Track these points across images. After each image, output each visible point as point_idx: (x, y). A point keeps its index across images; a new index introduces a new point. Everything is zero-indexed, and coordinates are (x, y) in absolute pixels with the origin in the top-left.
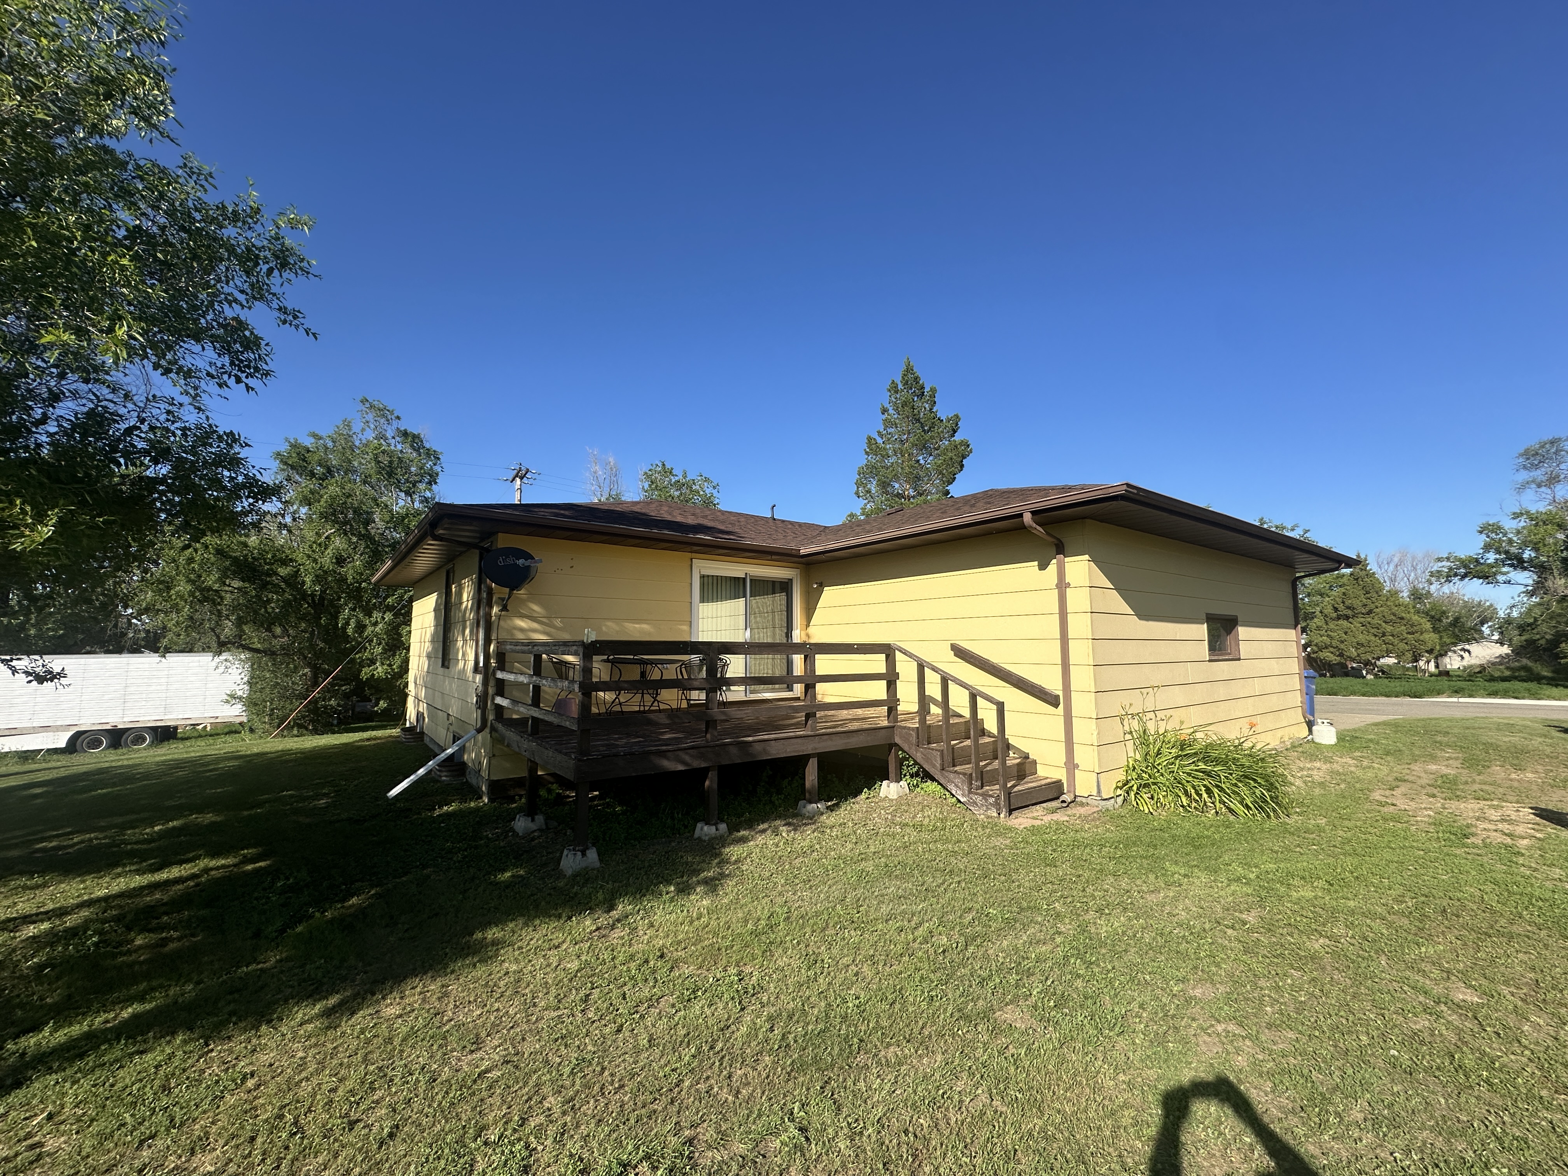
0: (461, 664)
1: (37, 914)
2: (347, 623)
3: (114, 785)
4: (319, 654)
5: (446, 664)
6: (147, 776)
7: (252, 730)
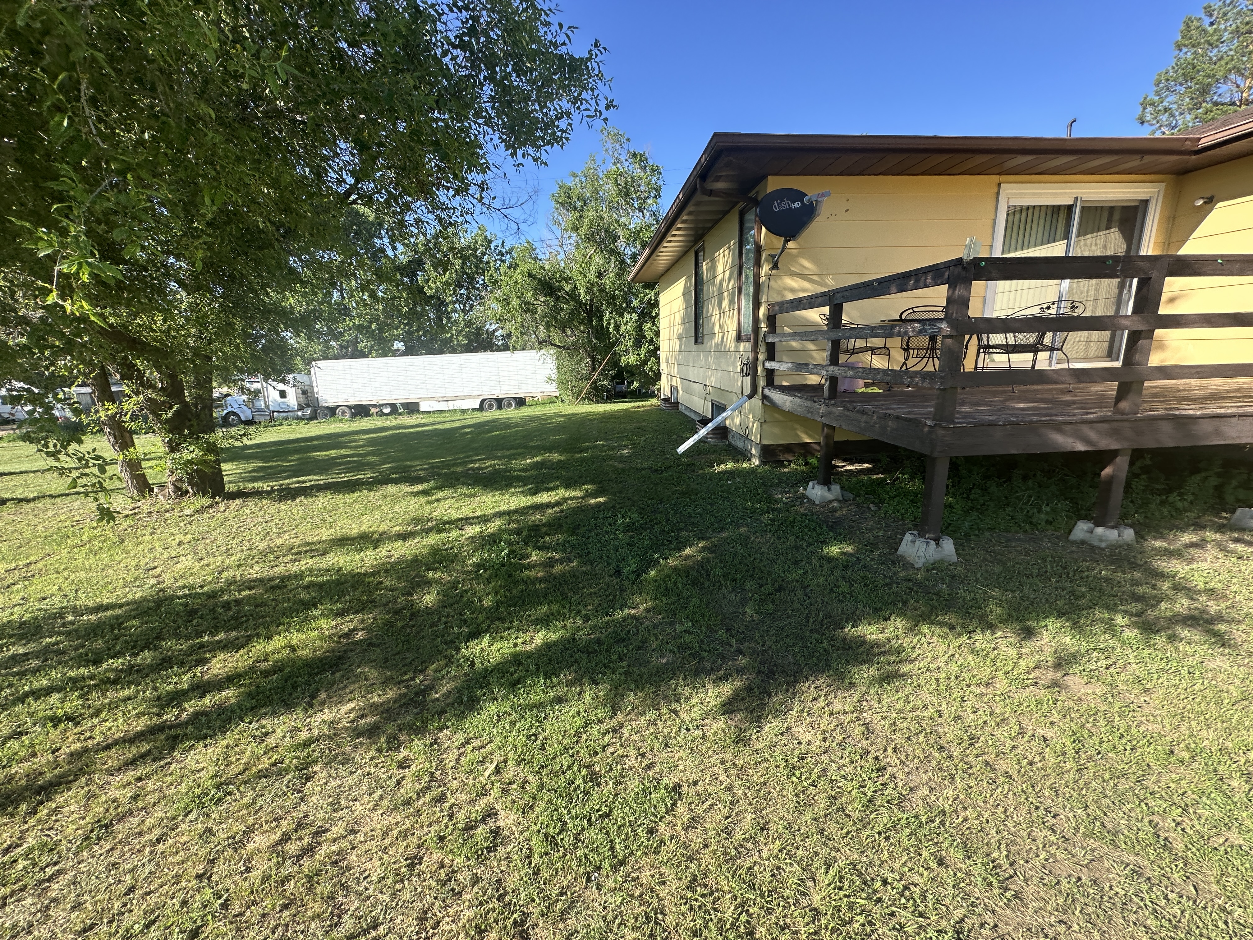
0: (718, 338)
1: (473, 518)
2: (609, 324)
3: (501, 430)
4: (594, 348)
5: (699, 340)
6: (517, 425)
7: (562, 401)
